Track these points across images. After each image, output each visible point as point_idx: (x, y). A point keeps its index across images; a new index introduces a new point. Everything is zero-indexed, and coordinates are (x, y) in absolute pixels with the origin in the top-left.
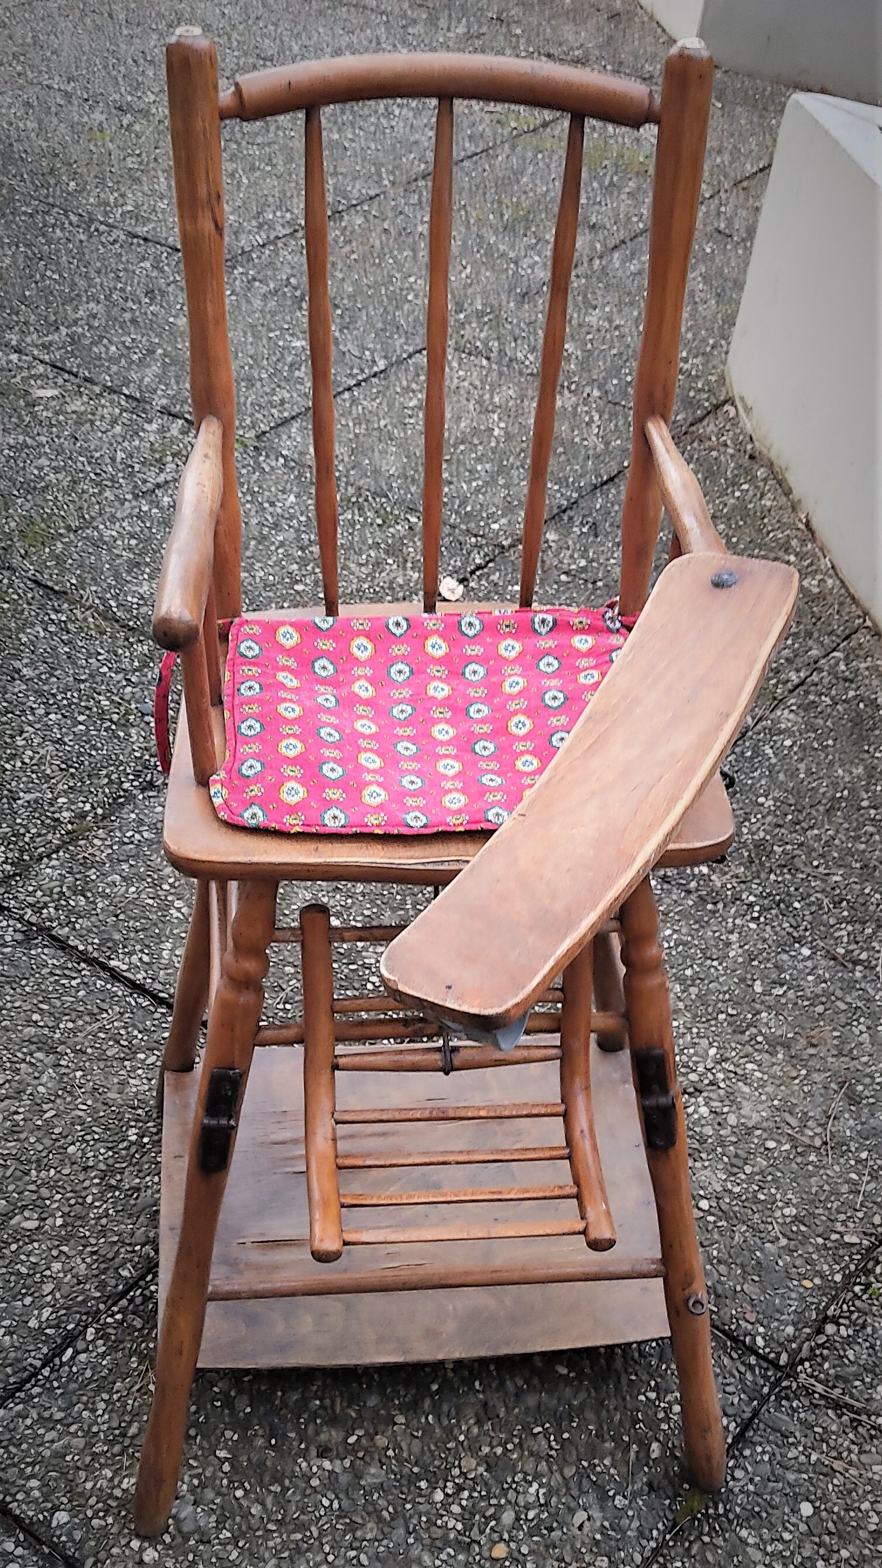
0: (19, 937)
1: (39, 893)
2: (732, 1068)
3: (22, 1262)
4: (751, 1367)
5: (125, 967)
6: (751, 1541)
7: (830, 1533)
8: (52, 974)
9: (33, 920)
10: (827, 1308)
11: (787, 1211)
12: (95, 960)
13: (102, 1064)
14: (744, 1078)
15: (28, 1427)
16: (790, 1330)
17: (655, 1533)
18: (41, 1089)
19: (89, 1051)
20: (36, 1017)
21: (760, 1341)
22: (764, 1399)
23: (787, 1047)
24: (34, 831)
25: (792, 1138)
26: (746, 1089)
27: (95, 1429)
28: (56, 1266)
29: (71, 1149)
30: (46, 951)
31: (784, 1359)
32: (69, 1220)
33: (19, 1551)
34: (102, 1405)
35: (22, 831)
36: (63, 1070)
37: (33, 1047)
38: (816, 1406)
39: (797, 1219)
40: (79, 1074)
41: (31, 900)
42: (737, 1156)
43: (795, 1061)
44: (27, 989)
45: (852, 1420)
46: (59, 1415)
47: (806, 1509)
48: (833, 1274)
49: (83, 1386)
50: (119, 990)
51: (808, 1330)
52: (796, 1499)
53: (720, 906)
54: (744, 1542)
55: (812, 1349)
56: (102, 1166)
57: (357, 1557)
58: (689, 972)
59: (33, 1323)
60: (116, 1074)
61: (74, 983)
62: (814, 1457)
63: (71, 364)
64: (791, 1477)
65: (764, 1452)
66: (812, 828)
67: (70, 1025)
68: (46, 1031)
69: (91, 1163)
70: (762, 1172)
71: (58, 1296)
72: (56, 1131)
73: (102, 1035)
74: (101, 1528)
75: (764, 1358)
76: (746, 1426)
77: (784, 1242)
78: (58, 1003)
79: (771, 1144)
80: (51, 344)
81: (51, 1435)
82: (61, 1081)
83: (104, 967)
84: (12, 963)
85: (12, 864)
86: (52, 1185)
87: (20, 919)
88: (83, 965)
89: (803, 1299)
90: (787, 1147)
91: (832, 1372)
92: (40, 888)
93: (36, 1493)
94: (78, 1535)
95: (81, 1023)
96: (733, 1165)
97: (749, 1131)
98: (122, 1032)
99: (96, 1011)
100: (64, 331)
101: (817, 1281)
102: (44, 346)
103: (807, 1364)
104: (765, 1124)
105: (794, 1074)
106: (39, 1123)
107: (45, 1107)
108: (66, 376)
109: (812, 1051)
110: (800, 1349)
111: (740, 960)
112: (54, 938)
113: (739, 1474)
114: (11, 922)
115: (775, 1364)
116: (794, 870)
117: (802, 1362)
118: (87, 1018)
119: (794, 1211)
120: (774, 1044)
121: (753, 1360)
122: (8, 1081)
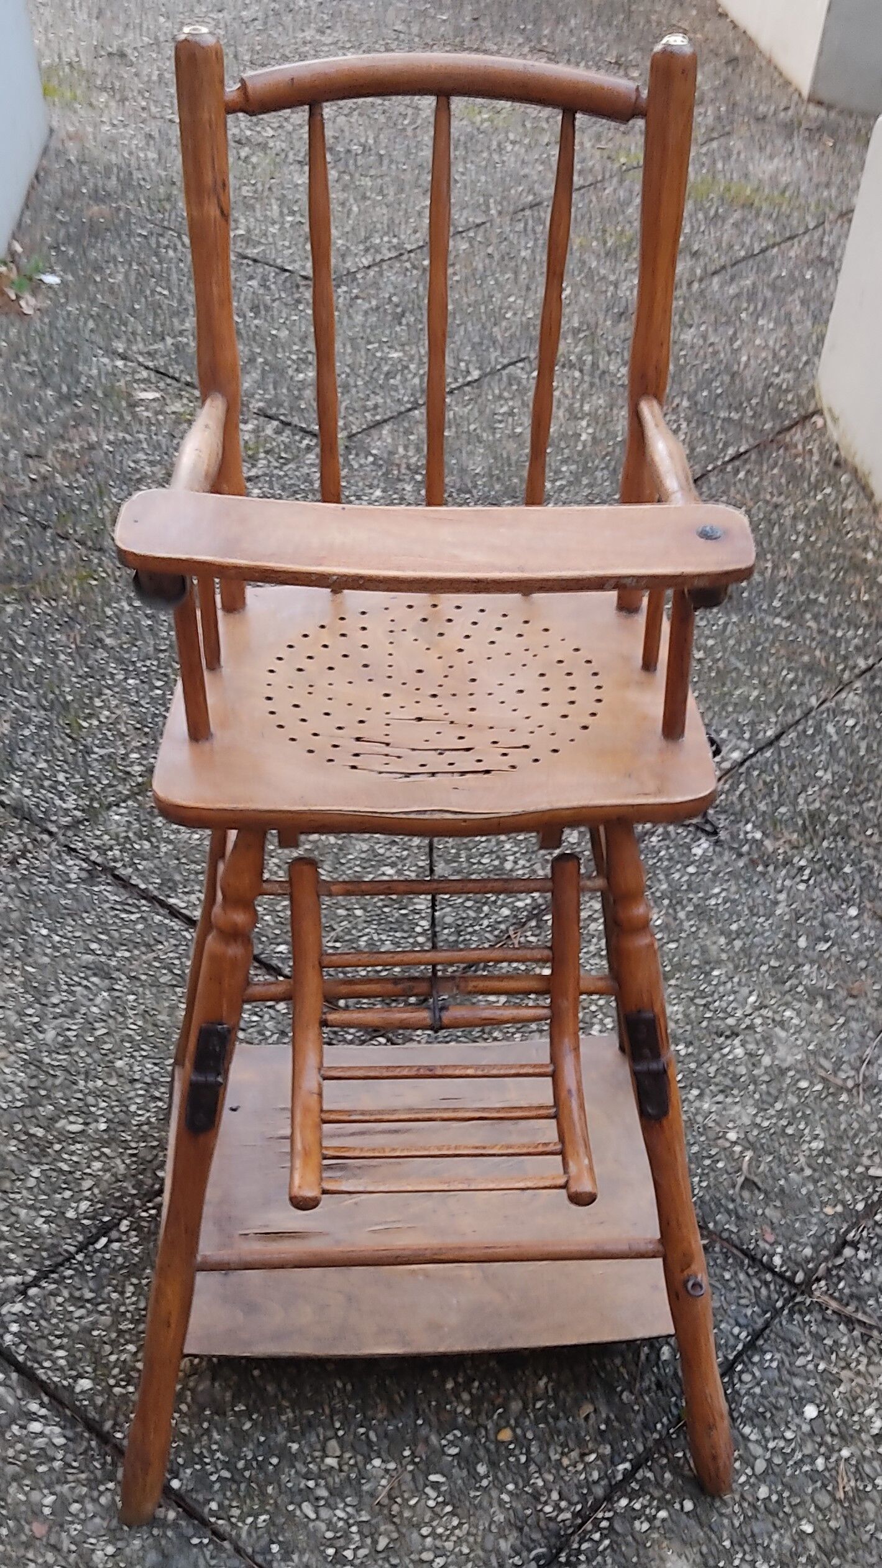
0: (84, 875)
1: (106, 837)
2: (770, 1014)
3: (64, 1161)
4: (766, 1284)
5: (183, 905)
6: (753, 1437)
7: (833, 1435)
8: (113, 909)
9: (99, 860)
10: (847, 1232)
11: (814, 1145)
12: (155, 898)
13: (154, 990)
14: (782, 1024)
15: (59, 1305)
16: (808, 1251)
17: (659, 1426)
18: (95, 1010)
19: (143, 977)
20: (94, 946)
21: (777, 1260)
22: (777, 1312)
23: (827, 997)
24: (106, 782)
25: (824, 1080)
26: (783, 1034)
27: (122, 1309)
28: (97, 1165)
29: (119, 1064)
30: (109, 888)
31: (800, 1277)
32: (112, 1126)
33: (43, 1412)
34: (131, 1289)
35: (94, 781)
36: (117, 994)
37: (89, 972)
38: (829, 1321)
39: (823, 1152)
40: (132, 997)
41: (97, 842)
42: (768, 1093)
43: (833, 1011)
44: (89, 921)
45: (862, 1335)
46: (89, 1295)
47: (811, 1411)
48: (855, 1202)
49: (114, 1271)
50: (176, 924)
51: (825, 1253)
52: (802, 1402)
53: (771, 868)
54: (746, 1439)
55: (829, 1270)
56: (147, 1080)
57: (366, 1434)
58: (734, 927)
59: (71, 1214)
60: (167, 999)
61: (133, 917)
62: (821, 1367)
63: (175, 370)
64: (798, 1382)
65: (771, 1360)
66: (869, 800)
67: (127, 954)
68: (103, 959)
69: (137, 1077)
70: (792, 1109)
71: (96, 1191)
72: (106, 1047)
73: (156, 964)
74: (122, 1395)
75: (781, 1275)
76: (757, 1335)
77: (808, 1172)
78: (116, 935)
79: (804, 1084)
80: (156, 351)
81: (81, 1312)
82: (114, 1003)
83: (163, 904)
84: (75, 898)
85: (83, 811)
86: (99, 1094)
87: (86, 860)
88: (143, 902)
89: (823, 1223)
90: (819, 1087)
91: (847, 1291)
92: (106, 832)
93: (62, 1362)
94: (99, 1401)
95: (136, 952)
96: (763, 1102)
97: (783, 1072)
98: (176, 962)
99: (152, 942)
100: (169, 341)
101: (839, 1208)
102: (149, 353)
103: (823, 1283)
104: (799, 1066)
105: (832, 1022)
106: (91, 1039)
107: (97, 1025)
108: (169, 381)
109: (851, 1002)
110: (816, 1269)
111: (787, 917)
112: (116, 877)
113: (746, 1377)
114: (78, 862)
115: (791, 1282)
116: (847, 837)
117: (818, 1280)
118: (143, 949)
119: (821, 1145)
120: (813, 994)
121: (769, 1277)
122: (63, 1002)
